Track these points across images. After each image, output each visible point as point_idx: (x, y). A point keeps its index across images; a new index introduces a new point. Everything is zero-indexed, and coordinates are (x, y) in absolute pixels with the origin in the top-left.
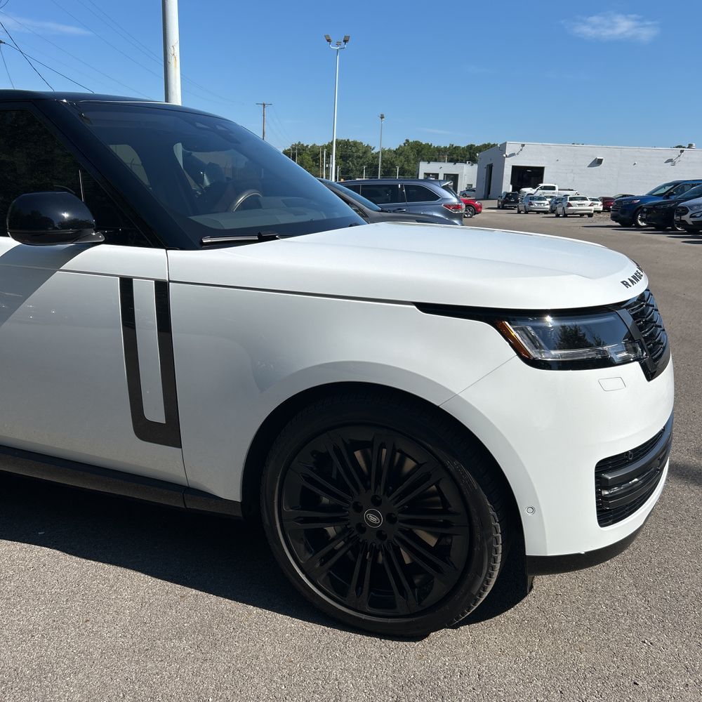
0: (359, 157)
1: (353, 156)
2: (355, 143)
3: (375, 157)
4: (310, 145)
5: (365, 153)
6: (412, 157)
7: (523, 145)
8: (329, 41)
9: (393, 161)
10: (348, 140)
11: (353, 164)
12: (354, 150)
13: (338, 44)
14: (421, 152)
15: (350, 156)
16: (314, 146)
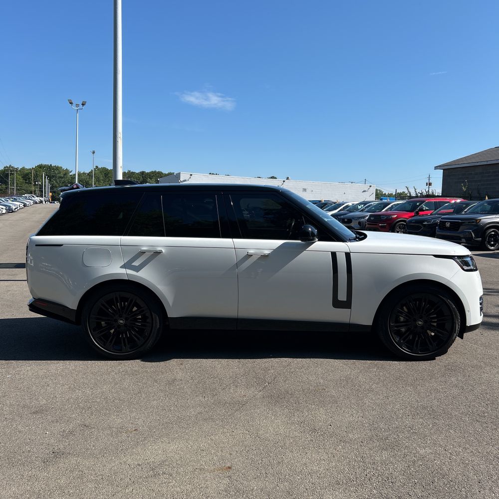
0: (61, 177)
1: (56, 177)
2: (57, 168)
3: (73, 177)
4: (20, 167)
5: (65, 174)
6: (102, 178)
7: (191, 175)
8: (71, 103)
9: (88, 181)
10: (51, 165)
11: (56, 182)
12: (56, 172)
13: (77, 105)
14: (107, 175)
15: (53, 176)
16: (23, 169)
